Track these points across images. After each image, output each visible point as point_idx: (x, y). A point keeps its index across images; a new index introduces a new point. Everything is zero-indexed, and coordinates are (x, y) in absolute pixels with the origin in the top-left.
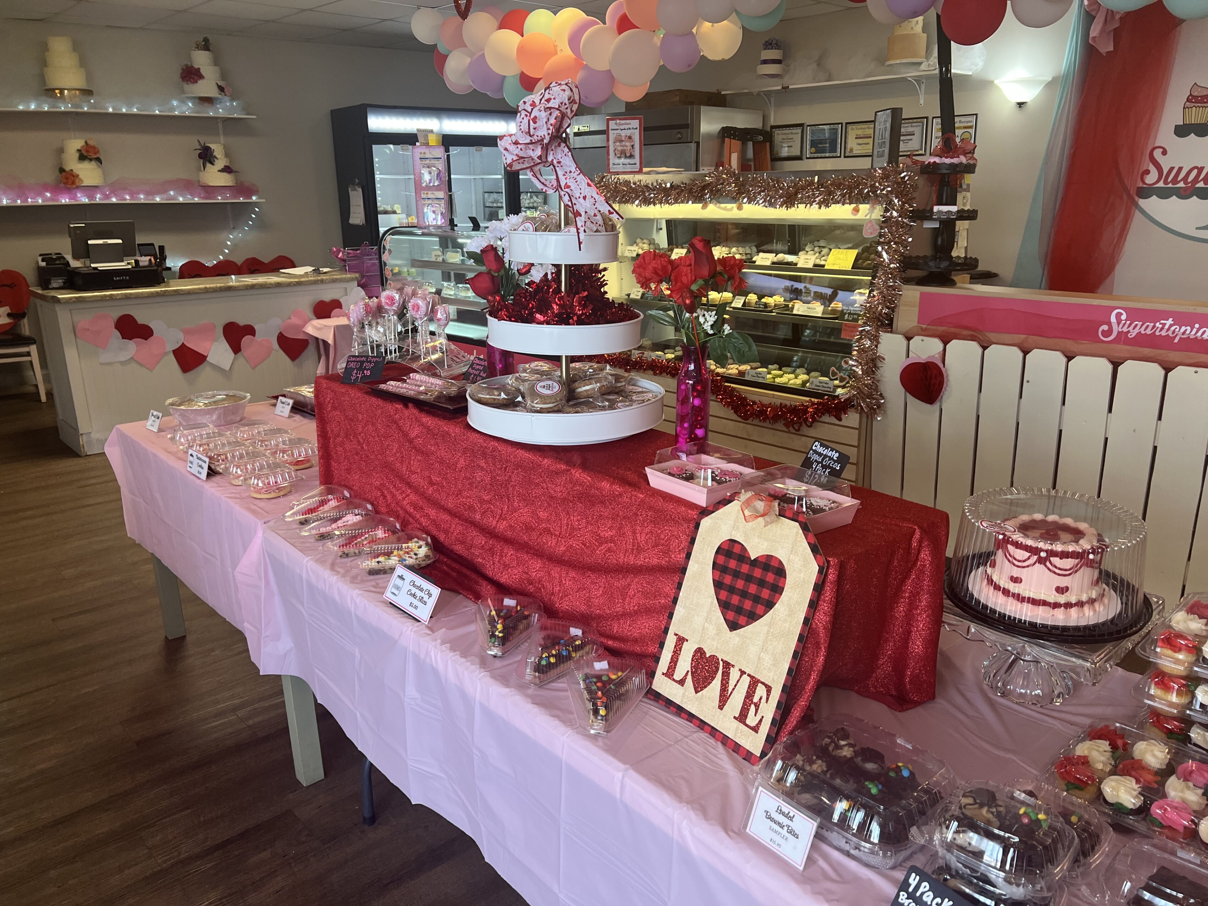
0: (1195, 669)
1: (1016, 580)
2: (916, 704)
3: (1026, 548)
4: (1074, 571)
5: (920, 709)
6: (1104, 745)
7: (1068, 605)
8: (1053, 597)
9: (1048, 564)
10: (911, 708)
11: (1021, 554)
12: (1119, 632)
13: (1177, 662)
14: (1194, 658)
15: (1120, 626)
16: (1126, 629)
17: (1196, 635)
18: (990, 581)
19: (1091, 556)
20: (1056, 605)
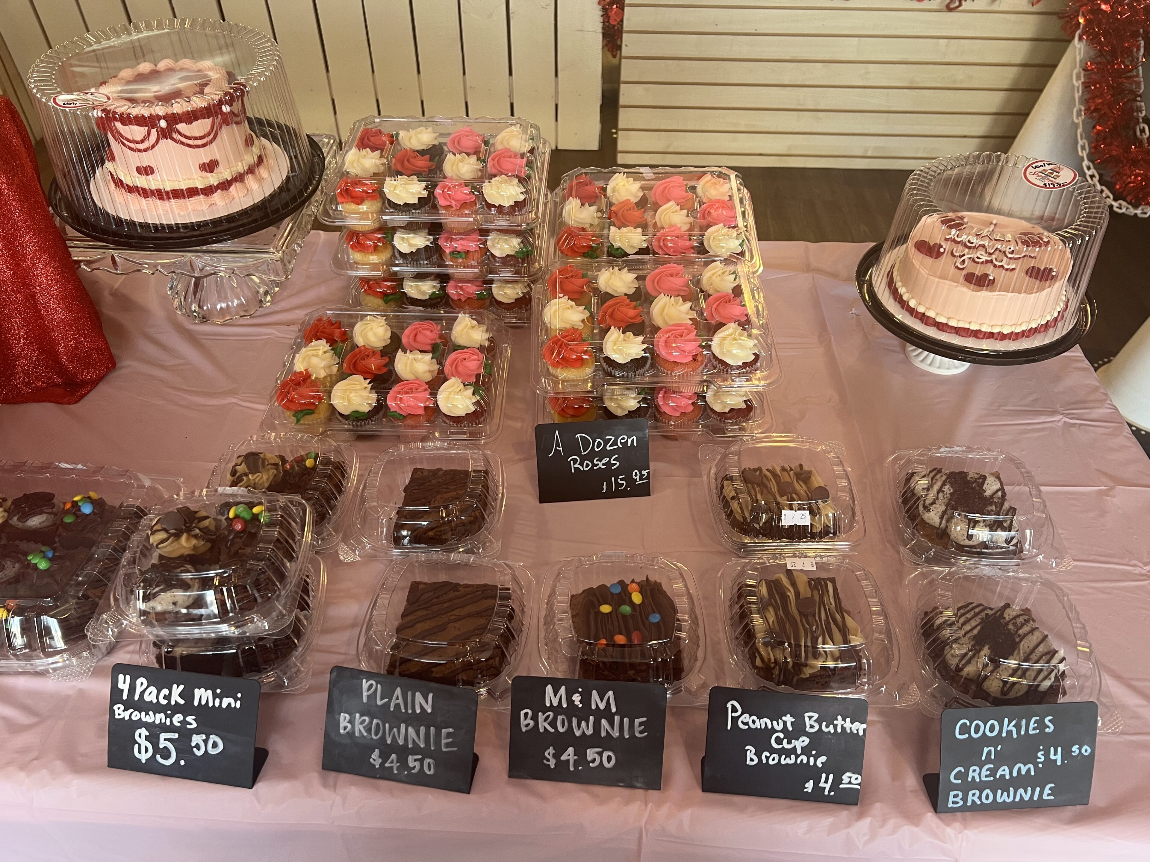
0: (385, 218)
1: (146, 171)
2: (94, 383)
3: (140, 121)
4: (212, 135)
5: (102, 388)
6: (321, 346)
7: (225, 185)
8: (201, 180)
9: (175, 136)
10: (89, 392)
11: (137, 132)
12: (294, 199)
13: (364, 216)
14: (379, 205)
15: (294, 191)
16: (301, 193)
17: (375, 174)
18: (119, 183)
19: (226, 109)
20: (208, 191)
